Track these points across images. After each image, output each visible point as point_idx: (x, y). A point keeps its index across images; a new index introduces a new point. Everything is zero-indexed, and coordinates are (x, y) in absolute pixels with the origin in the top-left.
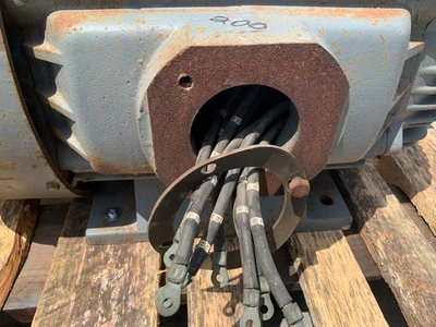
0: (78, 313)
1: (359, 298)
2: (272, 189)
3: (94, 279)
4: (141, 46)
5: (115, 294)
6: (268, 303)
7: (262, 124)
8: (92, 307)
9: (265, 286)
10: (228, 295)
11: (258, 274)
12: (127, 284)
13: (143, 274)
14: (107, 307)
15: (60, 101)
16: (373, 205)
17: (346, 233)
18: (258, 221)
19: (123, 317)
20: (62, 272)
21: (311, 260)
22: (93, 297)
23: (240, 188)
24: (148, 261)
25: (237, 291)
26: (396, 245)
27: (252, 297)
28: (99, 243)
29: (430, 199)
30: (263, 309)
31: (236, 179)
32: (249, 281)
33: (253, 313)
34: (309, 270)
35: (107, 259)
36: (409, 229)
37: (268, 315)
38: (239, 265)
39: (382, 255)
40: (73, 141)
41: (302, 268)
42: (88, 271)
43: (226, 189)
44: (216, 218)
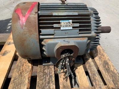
0: (43, 76)
1: (83, 74)
2: (70, 59)
3: (45, 71)
4: (55, 44)
5: (48, 73)
6: (70, 73)
7: (69, 52)
8: (45, 75)
9: (69, 71)
10: (64, 73)
11: (69, 70)
12: (50, 72)
13: (52, 70)
14: (47, 75)
15: (44, 48)
16: (87, 59)
17: (82, 64)
18: (69, 64)
19: (50, 76)
20: (40, 70)
21: (77, 68)
22: (45, 74)
23: (66, 60)
24: (52, 68)
25: (66, 73)
26: (90, 66)
27: (68, 72)
28: (45, 66)
29: (97, 59)
30: (69, 74)
31: (66, 59)
32: (68, 71)
33: (68, 74)
34: (76, 70)
35: (46, 68)
36: (92, 64)
37: (70, 74)
38: (66, 69)
39: (87, 68)
40: (44, 53)
41: (75, 69)
42: (44, 70)
43: (65, 60)
44: (64, 64)
